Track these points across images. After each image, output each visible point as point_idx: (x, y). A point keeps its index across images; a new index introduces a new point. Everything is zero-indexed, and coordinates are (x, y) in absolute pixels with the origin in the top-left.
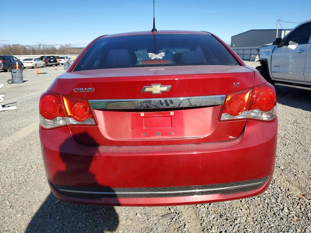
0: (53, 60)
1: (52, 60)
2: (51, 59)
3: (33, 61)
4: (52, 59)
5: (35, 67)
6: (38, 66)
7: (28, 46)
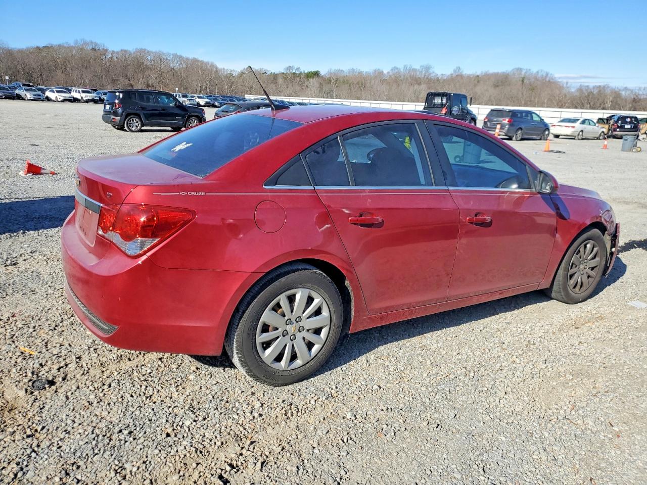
0: (631, 126)
1: (628, 126)
2: (626, 123)
3: (577, 125)
4: (631, 123)
5: (576, 138)
6: (585, 136)
7: (626, 89)
